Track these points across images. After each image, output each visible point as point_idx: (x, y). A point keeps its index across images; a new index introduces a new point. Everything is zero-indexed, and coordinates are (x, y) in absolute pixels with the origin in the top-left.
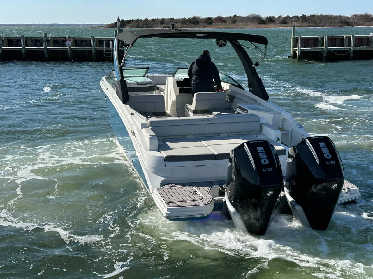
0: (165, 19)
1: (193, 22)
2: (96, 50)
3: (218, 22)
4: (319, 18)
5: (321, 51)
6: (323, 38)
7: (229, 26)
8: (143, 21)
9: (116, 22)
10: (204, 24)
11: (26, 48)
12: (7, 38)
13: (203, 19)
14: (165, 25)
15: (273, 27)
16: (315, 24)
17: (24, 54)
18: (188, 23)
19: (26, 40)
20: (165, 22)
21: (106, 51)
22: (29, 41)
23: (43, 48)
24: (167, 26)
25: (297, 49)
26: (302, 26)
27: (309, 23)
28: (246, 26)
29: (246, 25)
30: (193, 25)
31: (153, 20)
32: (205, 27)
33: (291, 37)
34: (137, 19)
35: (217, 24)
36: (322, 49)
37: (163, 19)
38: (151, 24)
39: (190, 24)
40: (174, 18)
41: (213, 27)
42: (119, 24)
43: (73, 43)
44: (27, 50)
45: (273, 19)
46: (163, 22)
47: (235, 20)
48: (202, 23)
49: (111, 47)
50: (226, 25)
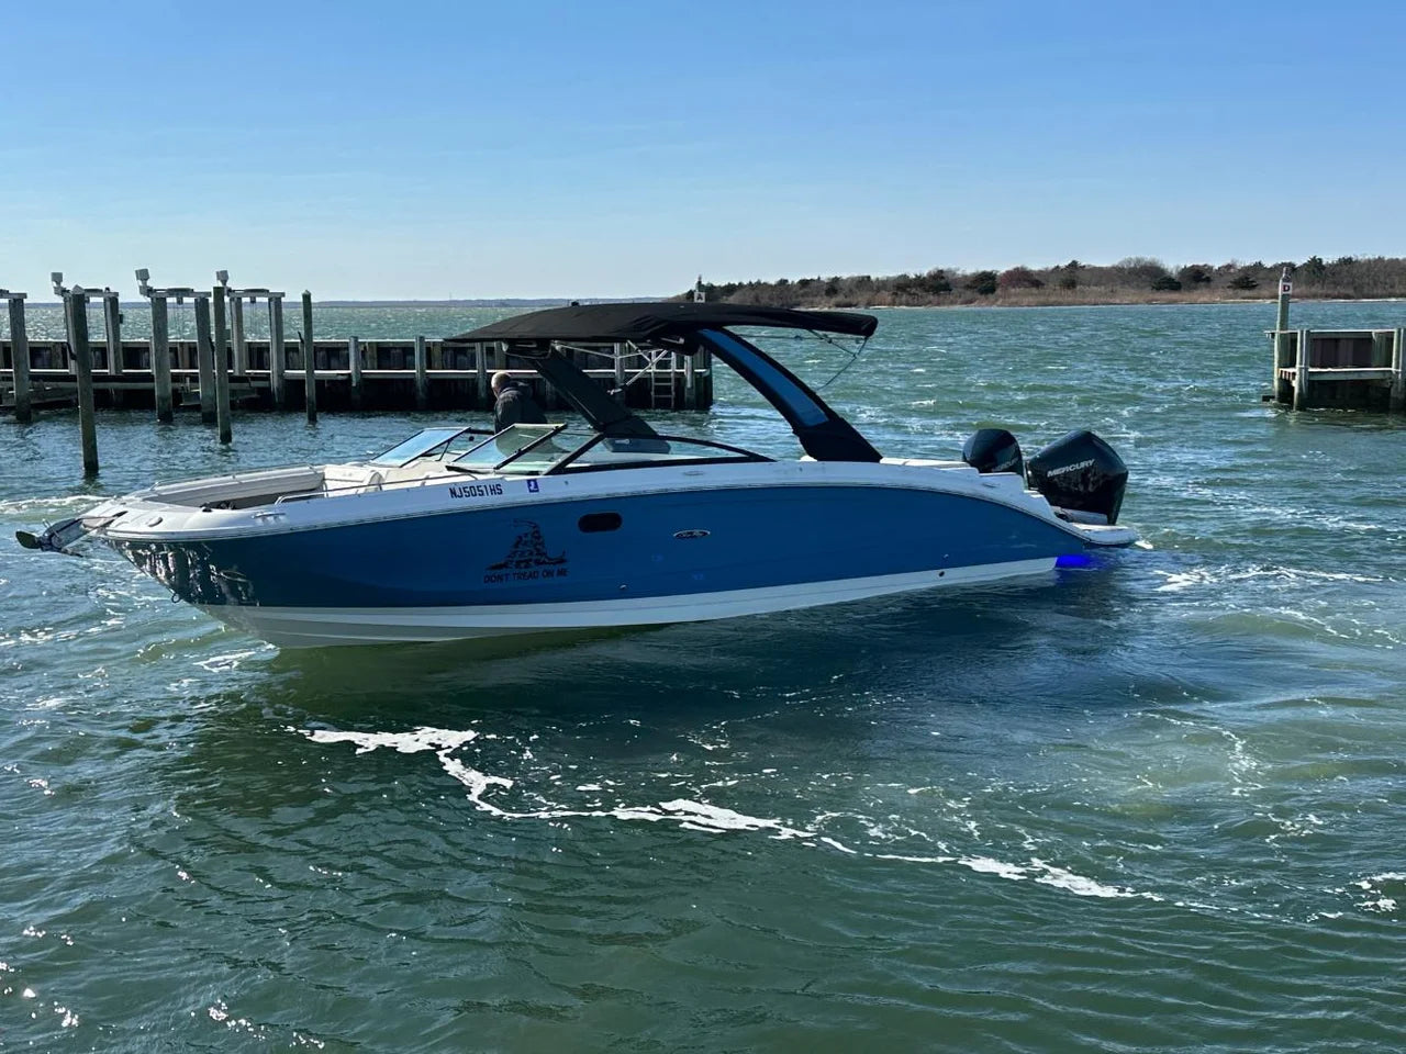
0: (843, 280)
1: (931, 287)
2: (629, 376)
3: (1014, 287)
4: (1368, 270)
5: (1382, 380)
6: (1389, 338)
7: (1053, 299)
8: (771, 286)
9: (691, 294)
10: (969, 294)
11: (428, 371)
12: (378, 342)
13: (965, 277)
14: (840, 298)
15: (1205, 299)
16: (1355, 288)
17: (420, 390)
18: (913, 290)
19: (428, 349)
20: (842, 289)
21: (657, 380)
22: (437, 352)
23: (476, 371)
24: (848, 300)
25: (1294, 374)
26: (1307, 297)
27: (1332, 286)
28: (1111, 298)
29: (1111, 294)
30: (931, 297)
31: (804, 283)
32: (970, 302)
33: (1273, 334)
34: (754, 281)
35: (1013, 290)
36: (1387, 375)
37: (836, 280)
38: (797, 297)
39: (920, 294)
40: (869, 277)
41: (997, 300)
42: (700, 297)
44: (431, 380)
45: (1208, 275)
46: (833, 287)
47: (1072, 278)
48: (960, 290)
49: (673, 369)
50: (1040, 294)
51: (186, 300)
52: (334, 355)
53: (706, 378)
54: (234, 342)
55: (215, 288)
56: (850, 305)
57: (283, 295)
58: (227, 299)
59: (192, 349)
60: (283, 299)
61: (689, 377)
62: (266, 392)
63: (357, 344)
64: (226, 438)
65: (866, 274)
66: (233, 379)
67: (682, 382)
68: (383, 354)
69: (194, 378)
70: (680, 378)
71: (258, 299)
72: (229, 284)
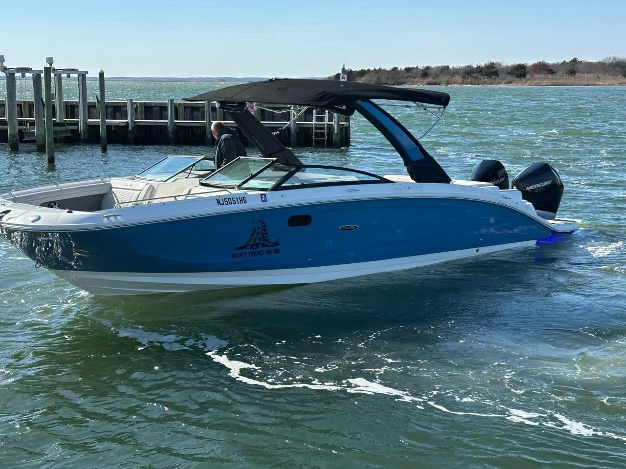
0: (432, 68)
1: (486, 73)
2: (299, 126)
3: (538, 74)
7: (560, 82)
8: (388, 71)
9: (338, 76)
10: (509, 78)
11: (175, 121)
12: (144, 103)
13: (508, 67)
14: (430, 79)
17: (170, 132)
18: (475, 75)
19: (176, 108)
20: (431, 73)
21: (316, 129)
22: (181, 109)
23: (205, 122)
24: (434, 81)
28: (597, 81)
29: (597, 79)
30: (486, 80)
31: (408, 70)
32: (510, 82)
34: (377, 68)
35: (536, 76)
37: (428, 68)
38: (404, 78)
39: (479, 77)
40: (448, 66)
41: (527, 82)
42: (344, 78)
43: (258, 114)
44: (177, 127)
46: (426, 73)
47: (573, 69)
48: (505, 75)
49: (326, 122)
50: (552, 79)
51: (27, 75)
52: (117, 110)
53: (346, 128)
54: (56, 101)
55: (45, 68)
56: (435, 84)
57: (87, 72)
58: (52, 75)
59: (31, 105)
60: (87, 76)
61: (336, 127)
62: (75, 132)
63: (132, 104)
64: (51, 161)
65: (447, 65)
66: (56, 124)
67: (332, 129)
68: (148, 110)
69: (32, 124)
70: (330, 128)
71: (72, 75)
72: (54, 66)
